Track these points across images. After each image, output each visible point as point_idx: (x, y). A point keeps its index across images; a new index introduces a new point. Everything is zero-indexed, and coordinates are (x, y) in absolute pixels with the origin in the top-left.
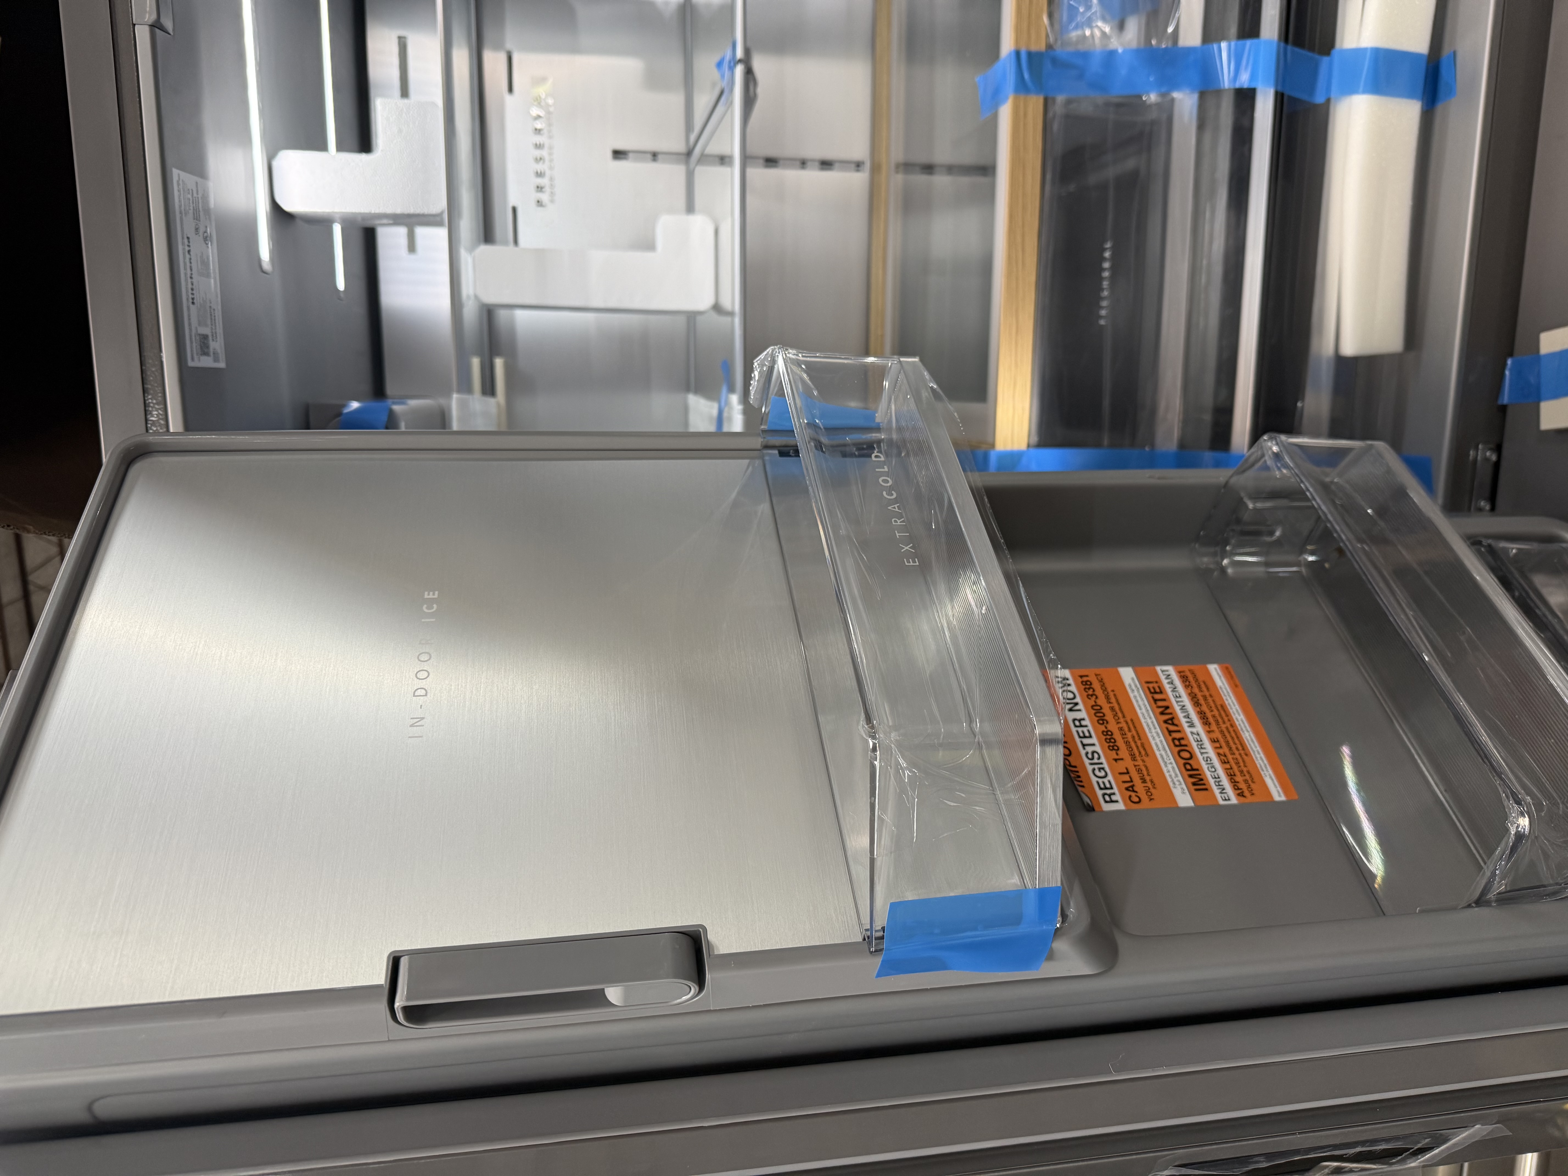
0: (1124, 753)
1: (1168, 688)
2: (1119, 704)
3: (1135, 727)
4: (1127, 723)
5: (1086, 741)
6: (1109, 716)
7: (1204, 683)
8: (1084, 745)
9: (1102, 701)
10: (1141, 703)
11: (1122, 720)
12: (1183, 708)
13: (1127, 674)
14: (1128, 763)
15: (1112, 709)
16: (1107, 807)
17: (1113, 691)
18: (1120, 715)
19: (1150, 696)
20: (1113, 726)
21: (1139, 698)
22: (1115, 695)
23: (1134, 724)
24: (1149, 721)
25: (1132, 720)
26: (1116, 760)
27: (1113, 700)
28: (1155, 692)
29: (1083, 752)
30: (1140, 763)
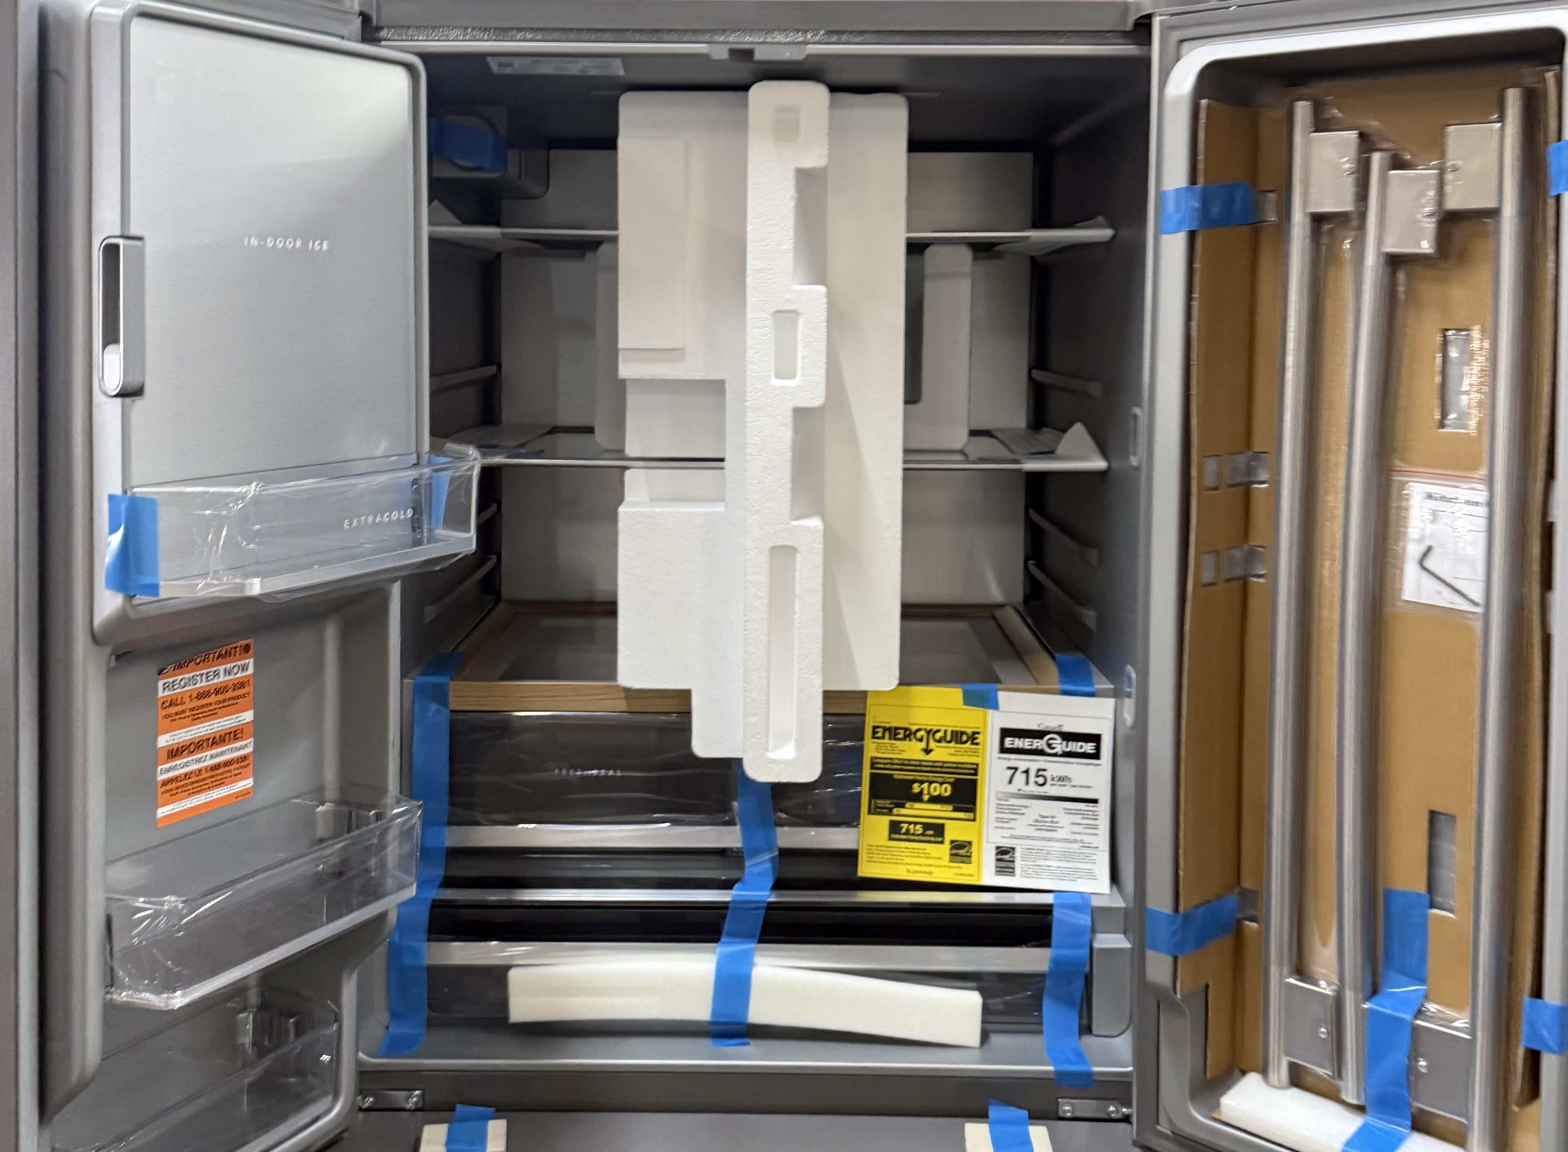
0: (197, 703)
1: (238, 744)
2: (228, 706)
3: (211, 715)
4: (215, 709)
5: (204, 677)
6: (220, 697)
7: (240, 773)
8: (202, 675)
9: (231, 694)
10: (228, 722)
11: (217, 706)
12: (222, 754)
13: (248, 716)
14: (189, 705)
15: (224, 701)
16: (161, 683)
17: (237, 703)
18: (221, 705)
19: (233, 730)
20: (213, 699)
21: (231, 721)
22: (234, 704)
23: (212, 715)
24: (215, 726)
25: (216, 714)
26: (190, 696)
27: (231, 702)
28: (234, 735)
29: (198, 673)
30: (188, 714)
